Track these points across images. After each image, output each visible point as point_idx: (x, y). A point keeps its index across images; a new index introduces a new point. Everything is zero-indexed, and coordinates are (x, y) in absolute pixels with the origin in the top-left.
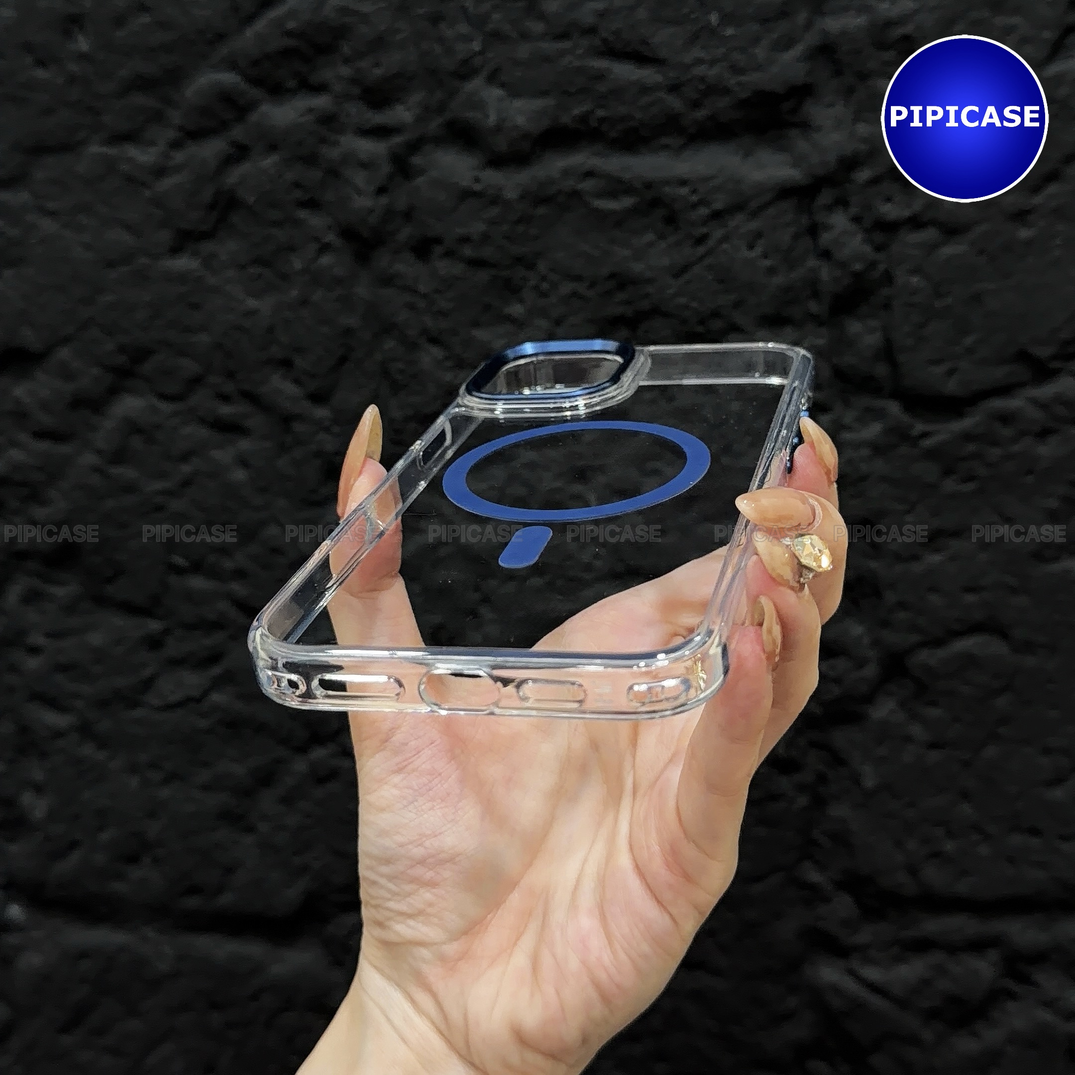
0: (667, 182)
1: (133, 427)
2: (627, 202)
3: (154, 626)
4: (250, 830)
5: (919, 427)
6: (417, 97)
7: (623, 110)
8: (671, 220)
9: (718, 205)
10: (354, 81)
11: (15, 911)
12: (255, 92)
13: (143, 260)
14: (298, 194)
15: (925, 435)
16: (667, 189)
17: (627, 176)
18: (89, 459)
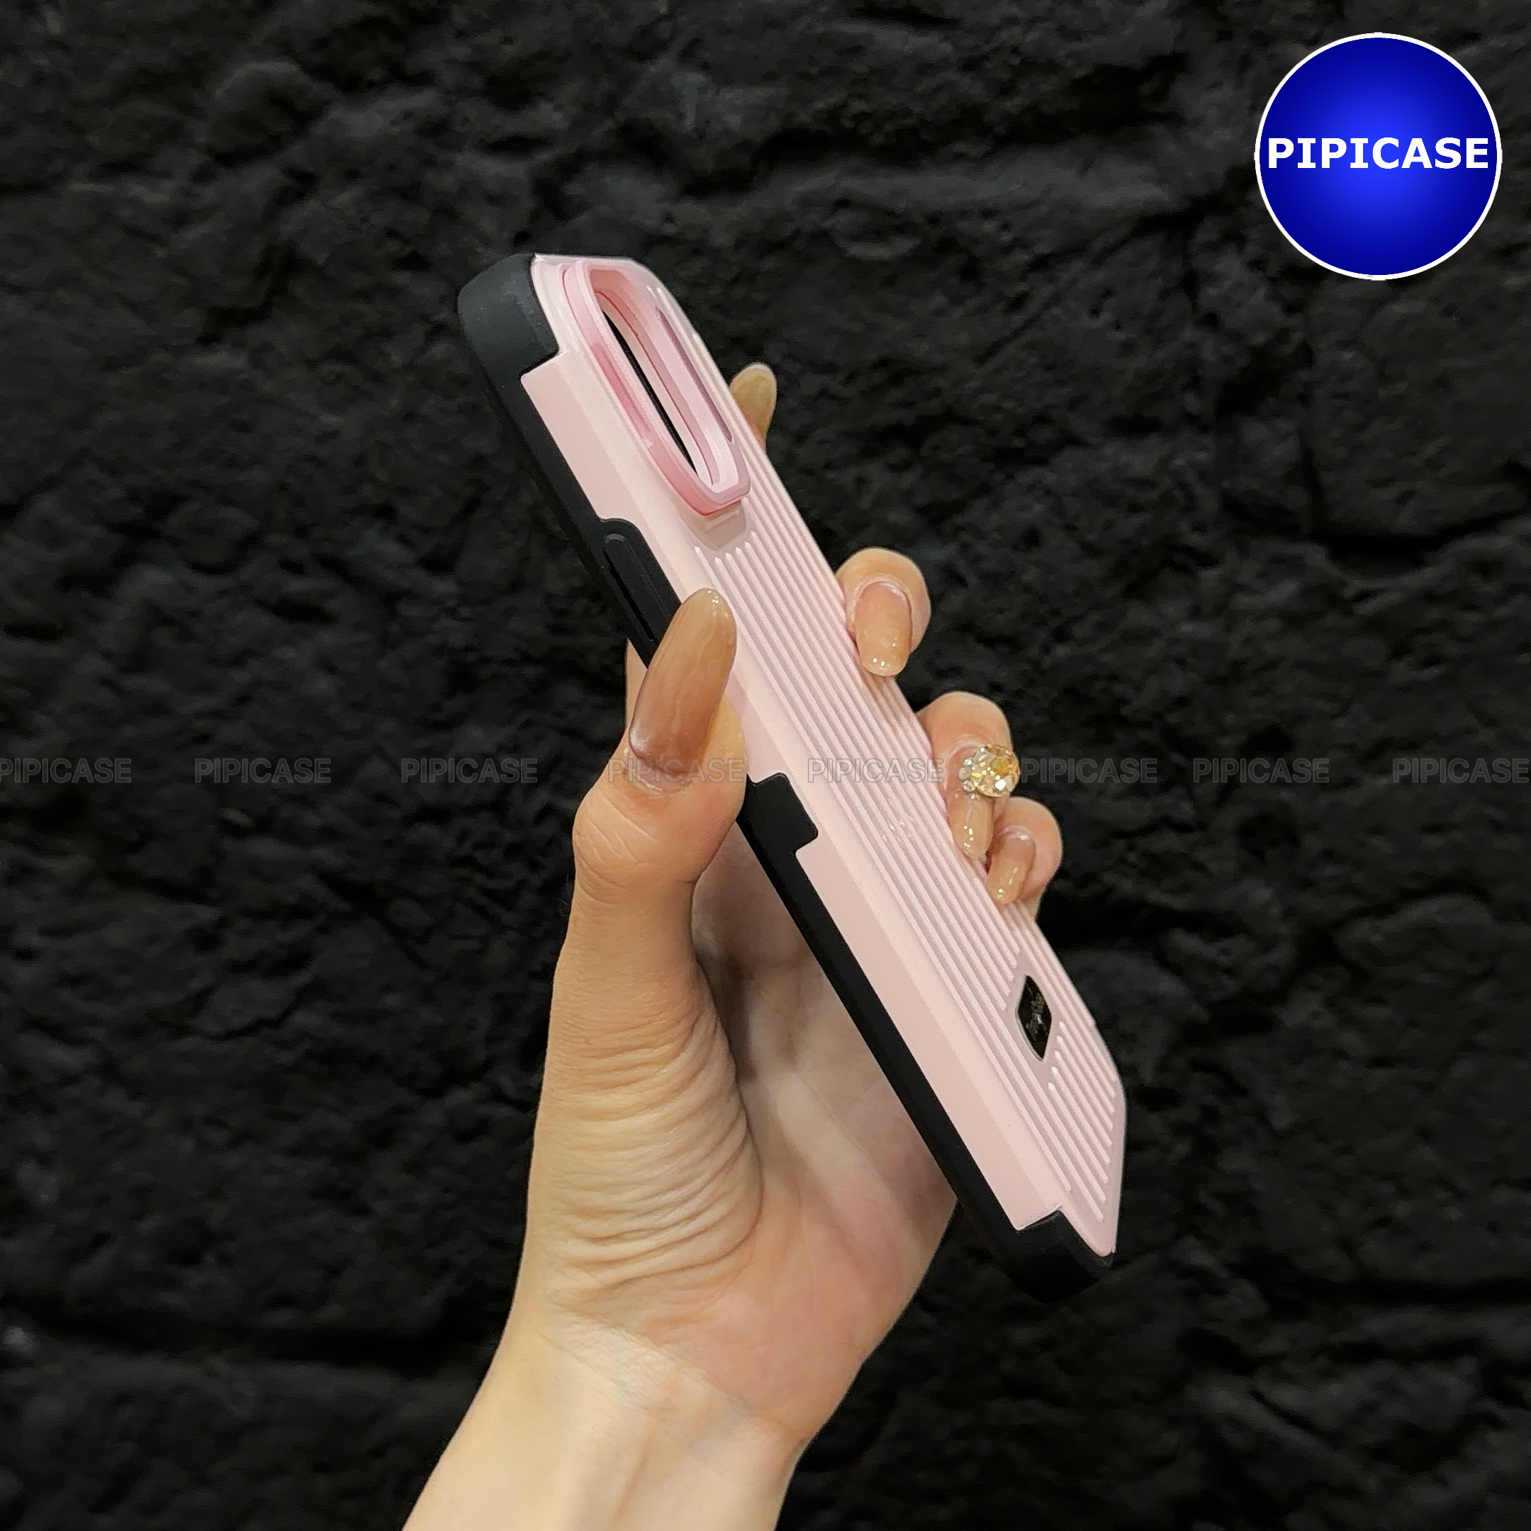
0: (963, 214)
1: (157, 616)
2: (903, 246)
3: (205, 914)
4: (363, 1211)
5: (1356, 584)
6: (572, 90)
7: (893, 100)
8: (971, 273)
9: (1043, 249)
10: (473, 66)
11: (18, 1338)
12: (319, 89)
13: (159, 357)
14: (393, 246)
15: (1363, 596)
16: (963, 225)
17: (901, 205)
18: (94, 665)
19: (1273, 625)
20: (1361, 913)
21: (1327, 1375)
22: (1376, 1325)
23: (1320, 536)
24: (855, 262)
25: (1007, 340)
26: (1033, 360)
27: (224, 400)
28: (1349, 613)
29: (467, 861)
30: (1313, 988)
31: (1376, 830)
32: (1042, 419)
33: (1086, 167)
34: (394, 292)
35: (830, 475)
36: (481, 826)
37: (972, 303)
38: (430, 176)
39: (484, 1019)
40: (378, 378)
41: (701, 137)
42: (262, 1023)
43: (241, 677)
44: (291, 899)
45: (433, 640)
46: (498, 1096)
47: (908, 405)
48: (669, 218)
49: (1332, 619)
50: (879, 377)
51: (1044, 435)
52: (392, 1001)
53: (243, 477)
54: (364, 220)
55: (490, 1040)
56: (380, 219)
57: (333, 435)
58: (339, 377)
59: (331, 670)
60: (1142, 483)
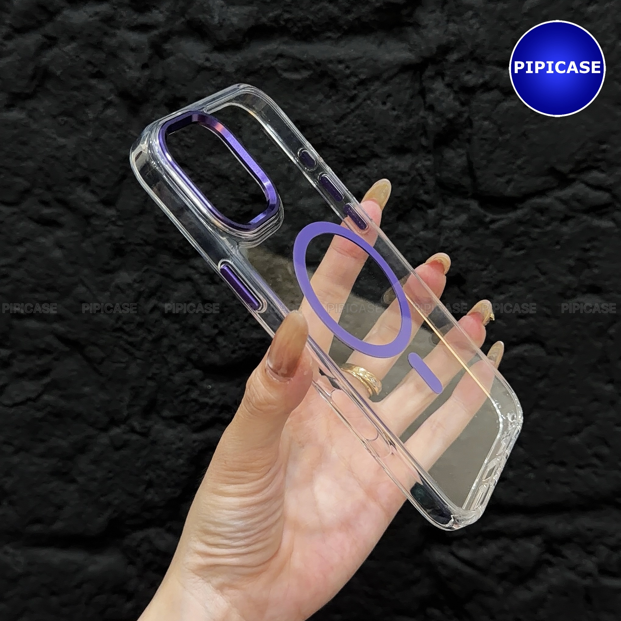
19: (457, 232)
23: (476, 196)
24: (286, 79)
25: (349, 113)
26: (359, 122)
28: (487, 228)
29: (120, 329)
32: (363, 146)
33: (381, 43)
38: (106, 39)
39: (127, 397)
41: (221, 26)
42: (29, 399)
44: (43, 346)
45: (106, 234)
46: (133, 430)
48: (207, 60)
49: (481, 231)
51: (364, 153)
52: (86, 389)
53: (23, 164)
54: (78, 56)
55: (130, 406)
56: (84, 57)
57: (62, 147)
58: (66, 122)
59: (61, 247)
60: (403, 174)
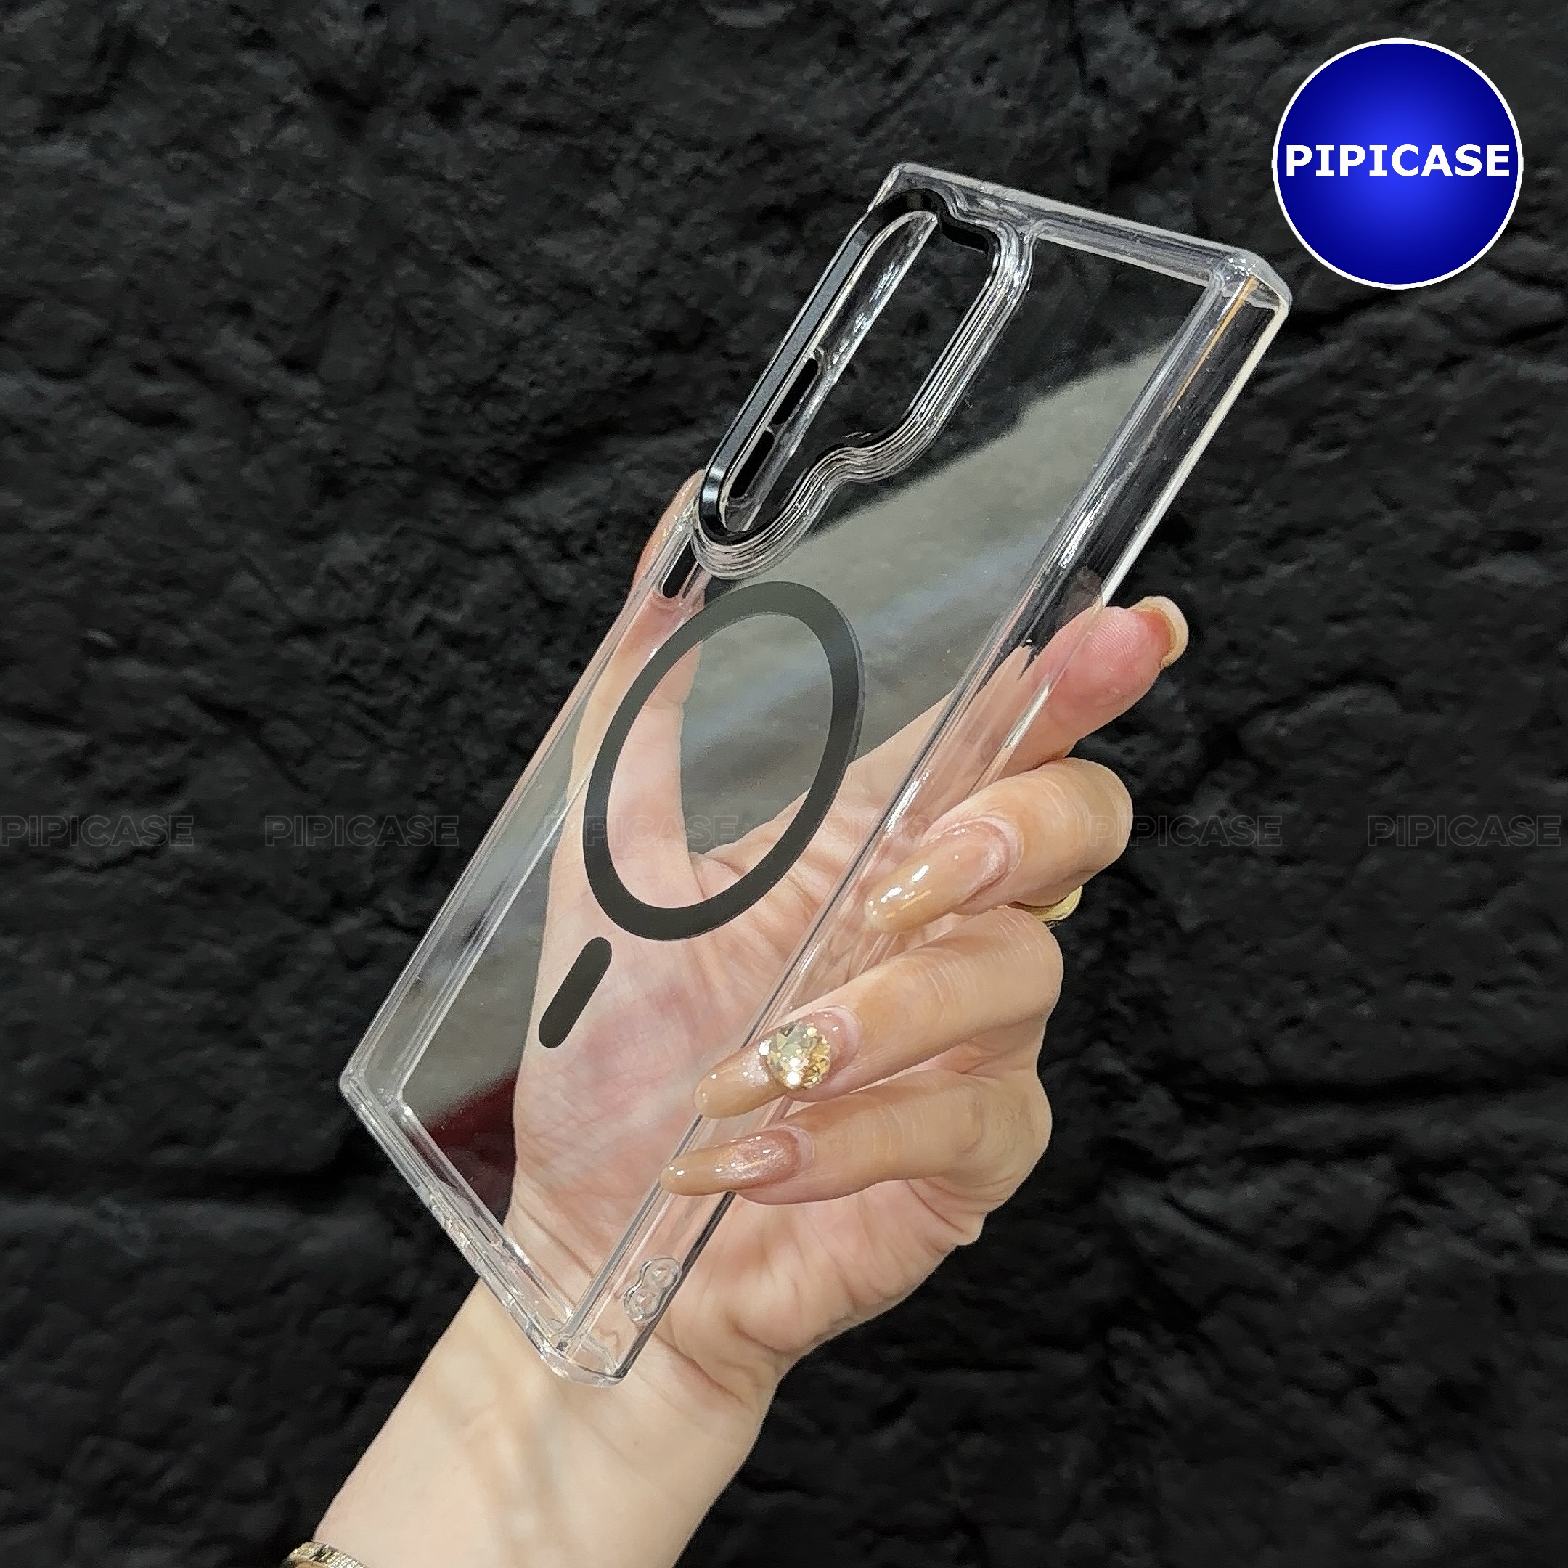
20: (1269, 707)
21: (1240, 1178)
22: (1288, 1126)
27: (64, 193)
30: (1220, 786)
31: (1280, 621)
34: (240, 74)
35: (709, 260)
36: (355, 641)
37: (849, 72)
40: (227, 165)
43: (96, 488)
47: (786, 183)
50: (756, 153)
